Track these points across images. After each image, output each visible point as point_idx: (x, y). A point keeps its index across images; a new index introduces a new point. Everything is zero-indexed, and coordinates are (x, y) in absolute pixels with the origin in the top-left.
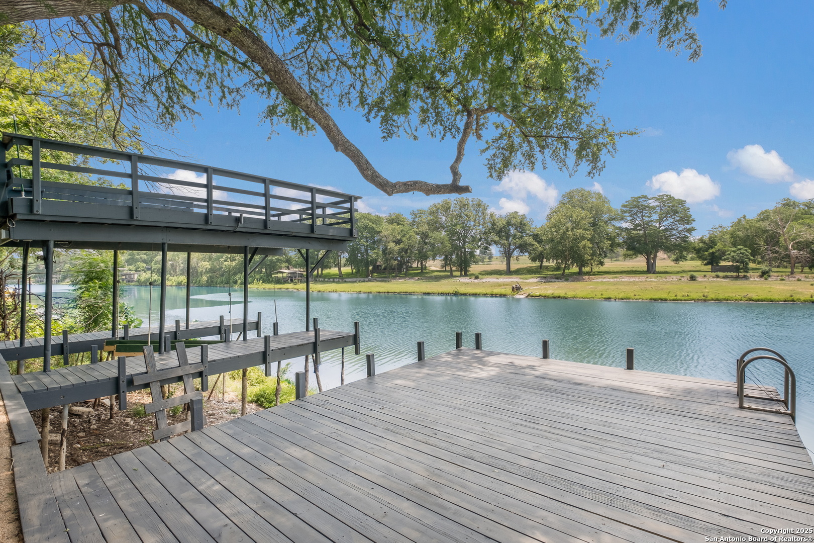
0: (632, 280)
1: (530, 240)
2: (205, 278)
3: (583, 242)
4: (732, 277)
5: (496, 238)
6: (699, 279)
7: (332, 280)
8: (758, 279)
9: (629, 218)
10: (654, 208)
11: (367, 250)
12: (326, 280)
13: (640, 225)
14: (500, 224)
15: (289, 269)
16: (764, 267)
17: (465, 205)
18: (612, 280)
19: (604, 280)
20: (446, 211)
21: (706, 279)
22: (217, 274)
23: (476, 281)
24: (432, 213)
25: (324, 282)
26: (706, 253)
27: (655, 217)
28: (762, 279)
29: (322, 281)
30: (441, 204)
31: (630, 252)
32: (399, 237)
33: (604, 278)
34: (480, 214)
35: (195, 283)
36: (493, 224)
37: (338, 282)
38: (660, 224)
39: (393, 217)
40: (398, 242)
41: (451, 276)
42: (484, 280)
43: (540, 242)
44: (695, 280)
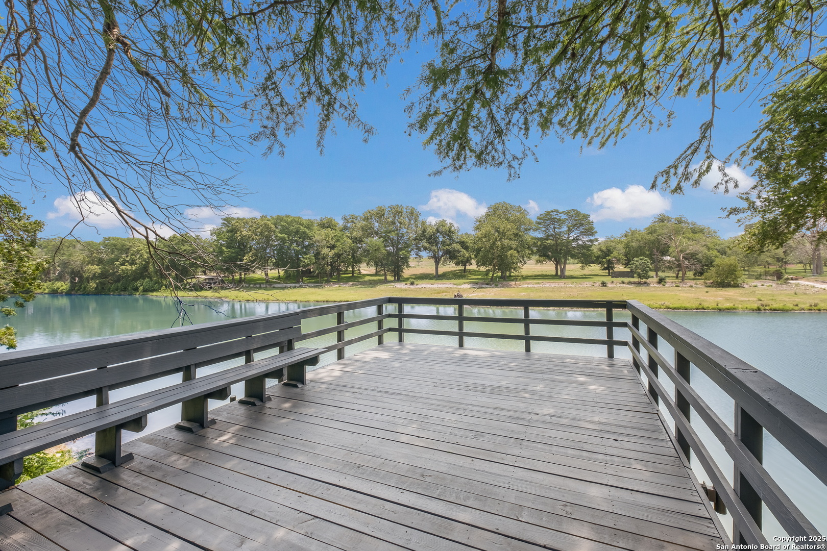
0: (553, 285)
1: (457, 246)
2: (93, 285)
3: (510, 252)
4: (634, 283)
5: (427, 245)
6: (609, 285)
7: (258, 286)
8: (657, 286)
9: (544, 229)
10: (564, 221)
11: (297, 255)
12: (252, 285)
13: (552, 235)
14: (430, 231)
15: (205, 274)
17: (399, 212)
18: (536, 286)
19: (529, 286)
20: (380, 218)
21: (614, 285)
22: (110, 279)
23: (412, 286)
24: (366, 219)
25: (249, 288)
26: (604, 260)
27: (565, 229)
28: (661, 285)
29: (246, 288)
30: (376, 210)
31: (542, 259)
32: (333, 243)
33: (528, 284)
34: (412, 222)
35: (79, 290)
36: (424, 231)
37: (266, 289)
38: (568, 235)
39: (325, 221)
40: (332, 247)
41: (386, 281)
42: (420, 286)
43: (466, 248)
44: (605, 286)
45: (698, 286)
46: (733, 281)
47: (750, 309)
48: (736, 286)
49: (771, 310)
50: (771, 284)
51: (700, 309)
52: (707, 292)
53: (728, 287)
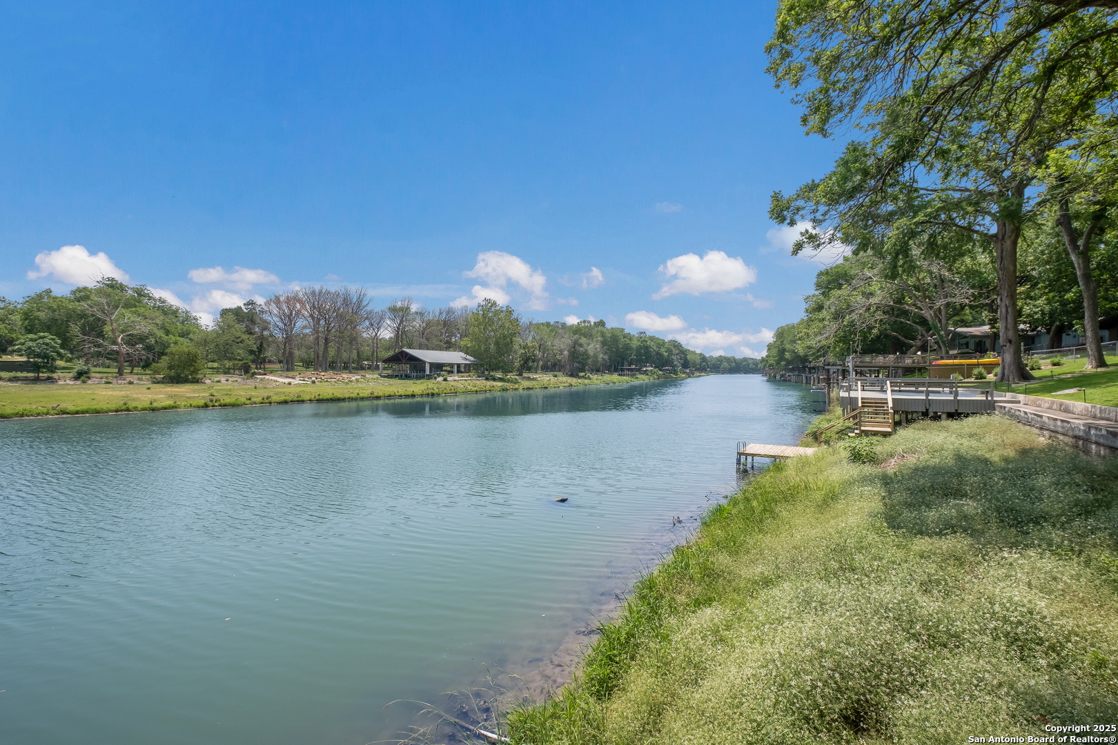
4: (26, 379)
8: (72, 383)
16: (79, 365)
28: (78, 382)
45: (142, 382)
46: (191, 375)
47: (195, 407)
48: (196, 381)
49: (220, 405)
50: (236, 379)
51: (122, 411)
52: (149, 389)
53: (184, 383)
